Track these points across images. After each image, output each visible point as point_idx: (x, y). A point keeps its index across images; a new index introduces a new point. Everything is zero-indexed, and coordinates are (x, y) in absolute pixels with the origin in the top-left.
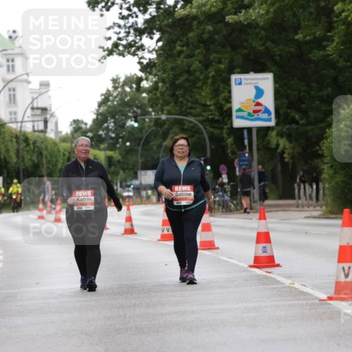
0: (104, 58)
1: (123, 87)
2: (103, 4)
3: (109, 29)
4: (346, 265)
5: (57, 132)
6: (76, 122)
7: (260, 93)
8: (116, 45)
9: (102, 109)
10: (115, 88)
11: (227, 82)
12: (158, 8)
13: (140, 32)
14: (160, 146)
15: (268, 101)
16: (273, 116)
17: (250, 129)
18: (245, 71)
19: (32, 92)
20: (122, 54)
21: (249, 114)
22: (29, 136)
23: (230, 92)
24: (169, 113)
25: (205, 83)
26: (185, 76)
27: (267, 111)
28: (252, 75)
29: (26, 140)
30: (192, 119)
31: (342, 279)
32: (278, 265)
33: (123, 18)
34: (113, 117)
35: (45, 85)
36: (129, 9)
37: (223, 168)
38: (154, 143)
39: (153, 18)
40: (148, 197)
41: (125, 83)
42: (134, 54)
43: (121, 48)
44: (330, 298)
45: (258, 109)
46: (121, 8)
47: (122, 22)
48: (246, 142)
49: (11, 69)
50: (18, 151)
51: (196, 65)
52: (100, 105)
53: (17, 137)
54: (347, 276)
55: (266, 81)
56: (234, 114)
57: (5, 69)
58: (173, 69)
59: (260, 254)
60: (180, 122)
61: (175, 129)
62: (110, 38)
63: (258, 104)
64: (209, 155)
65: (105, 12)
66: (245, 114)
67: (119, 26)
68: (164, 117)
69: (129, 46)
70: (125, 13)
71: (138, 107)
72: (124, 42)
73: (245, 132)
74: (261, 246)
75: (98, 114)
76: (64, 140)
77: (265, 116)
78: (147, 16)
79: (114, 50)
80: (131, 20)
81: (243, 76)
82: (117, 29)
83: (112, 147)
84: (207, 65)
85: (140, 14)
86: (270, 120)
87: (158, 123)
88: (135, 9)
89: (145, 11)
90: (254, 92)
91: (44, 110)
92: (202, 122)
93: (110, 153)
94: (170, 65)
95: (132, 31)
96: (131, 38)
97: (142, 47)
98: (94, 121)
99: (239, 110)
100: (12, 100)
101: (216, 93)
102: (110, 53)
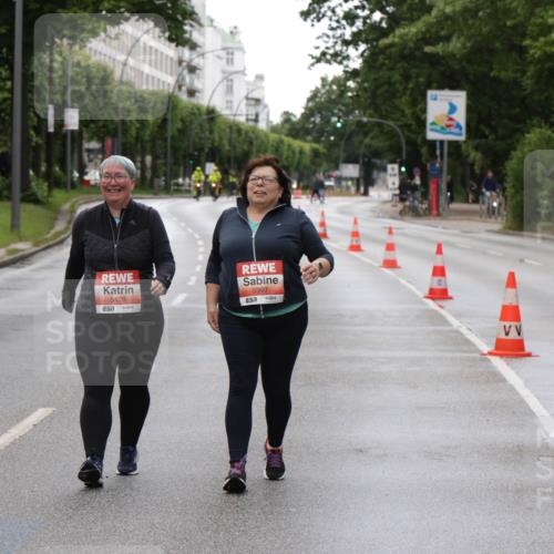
0: (313, 65)
1: (330, 86)
2: (315, 15)
3: (318, 38)
4: (507, 324)
5: (268, 122)
6: (286, 113)
7: (453, 108)
8: (324, 54)
9: (310, 104)
10: (323, 86)
11: (424, 96)
12: (365, 23)
13: (346, 43)
14: (361, 142)
15: (460, 117)
16: (464, 131)
17: (442, 142)
18: (441, 87)
19: (248, 83)
20: (328, 62)
21: (442, 128)
22: (242, 127)
23: (425, 103)
24: (371, 116)
25: (404, 94)
26: (386, 87)
27: (458, 126)
28: (447, 93)
29: (239, 131)
30: (391, 123)
31: (503, 336)
32: (451, 298)
33: (332, 29)
34: (319, 112)
35: (260, 78)
36: (338, 21)
37: (417, 171)
38: (356, 139)
39: (360, 32)
40: (348, 188)
41: (333, 82)
42: (340, 63)
43: (328, 57)
44: (490, 353)
45: (450, 124)
46: (331, 19)
47: (330, 33)
48: (438, 152)
49: (230, 61)
50: (230, 140)
51: (397, 77)
52: (309, 100)
53: (230, 127)
54: (507, 334)
55: (460, 98)
56: (428, 126)
57: (224, 61)
58: (375, 80)
59: (435, 286)
60: (380, 125)
61: (376, 131)
62: (318, 48)
63: (451, 119)
64: (404, 157)
65: (315, 23)
66: (438, 128)
67: (328, 36)
68: (365, 119)
69: (336, 55)
70: (334, 25)
71: (343, 105)
72: (331, 51)
73: (438, 145)
74: (437, 278)
75: (306, 108)
76: (274, 129)
77: (456, 130)
78: (355, 29)
79: (322, 58)
80: (339, 32)
81: (438, 93)
82: (325, 39)
83: (317, 140)
84: (406, 77)
85: (348, 27)
86: (460, 134)
87: (360, 124)
88: (344, 22)
89: (352, 24)
90: (448, 108)
91: (258, 101)
92: (400, 127)
93: (315, 146)
94: (372, 76)
95: (340, 42)
96: (338, 48)
97: (347, 57)
98: (303, 115)
99: (433, 124)
100: (230, 90)
101: (414, 103)
102: (318, 60)
